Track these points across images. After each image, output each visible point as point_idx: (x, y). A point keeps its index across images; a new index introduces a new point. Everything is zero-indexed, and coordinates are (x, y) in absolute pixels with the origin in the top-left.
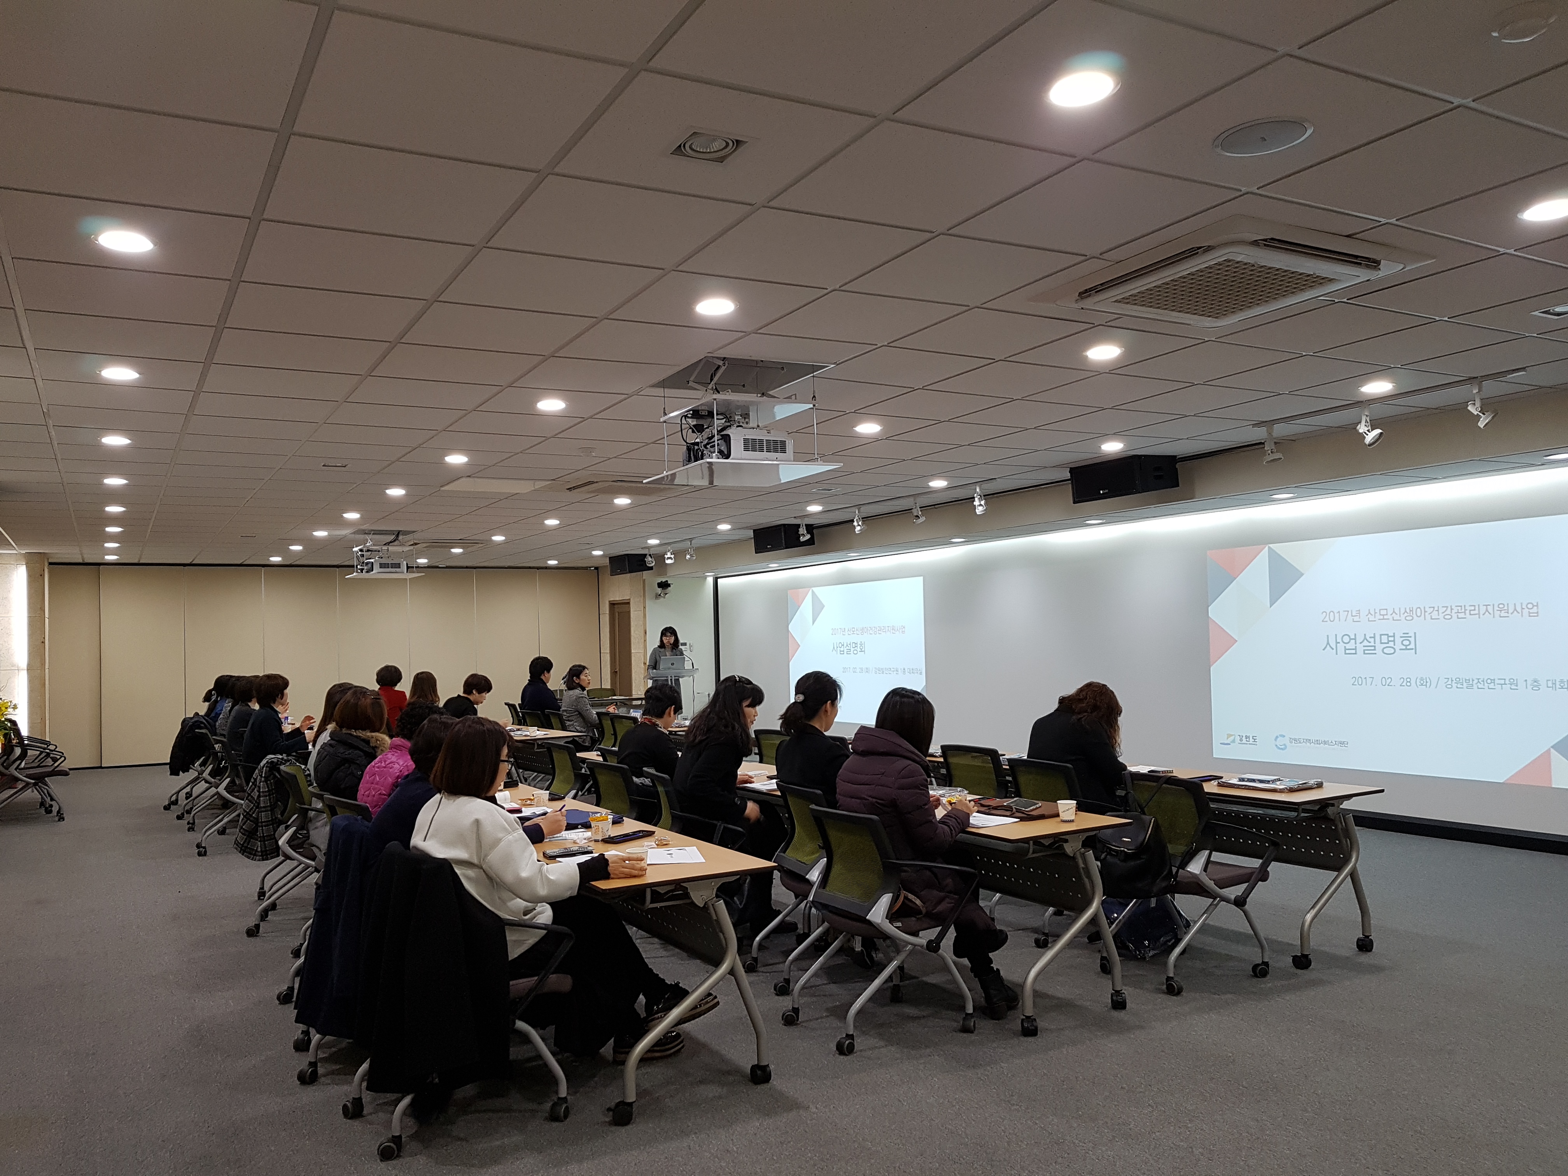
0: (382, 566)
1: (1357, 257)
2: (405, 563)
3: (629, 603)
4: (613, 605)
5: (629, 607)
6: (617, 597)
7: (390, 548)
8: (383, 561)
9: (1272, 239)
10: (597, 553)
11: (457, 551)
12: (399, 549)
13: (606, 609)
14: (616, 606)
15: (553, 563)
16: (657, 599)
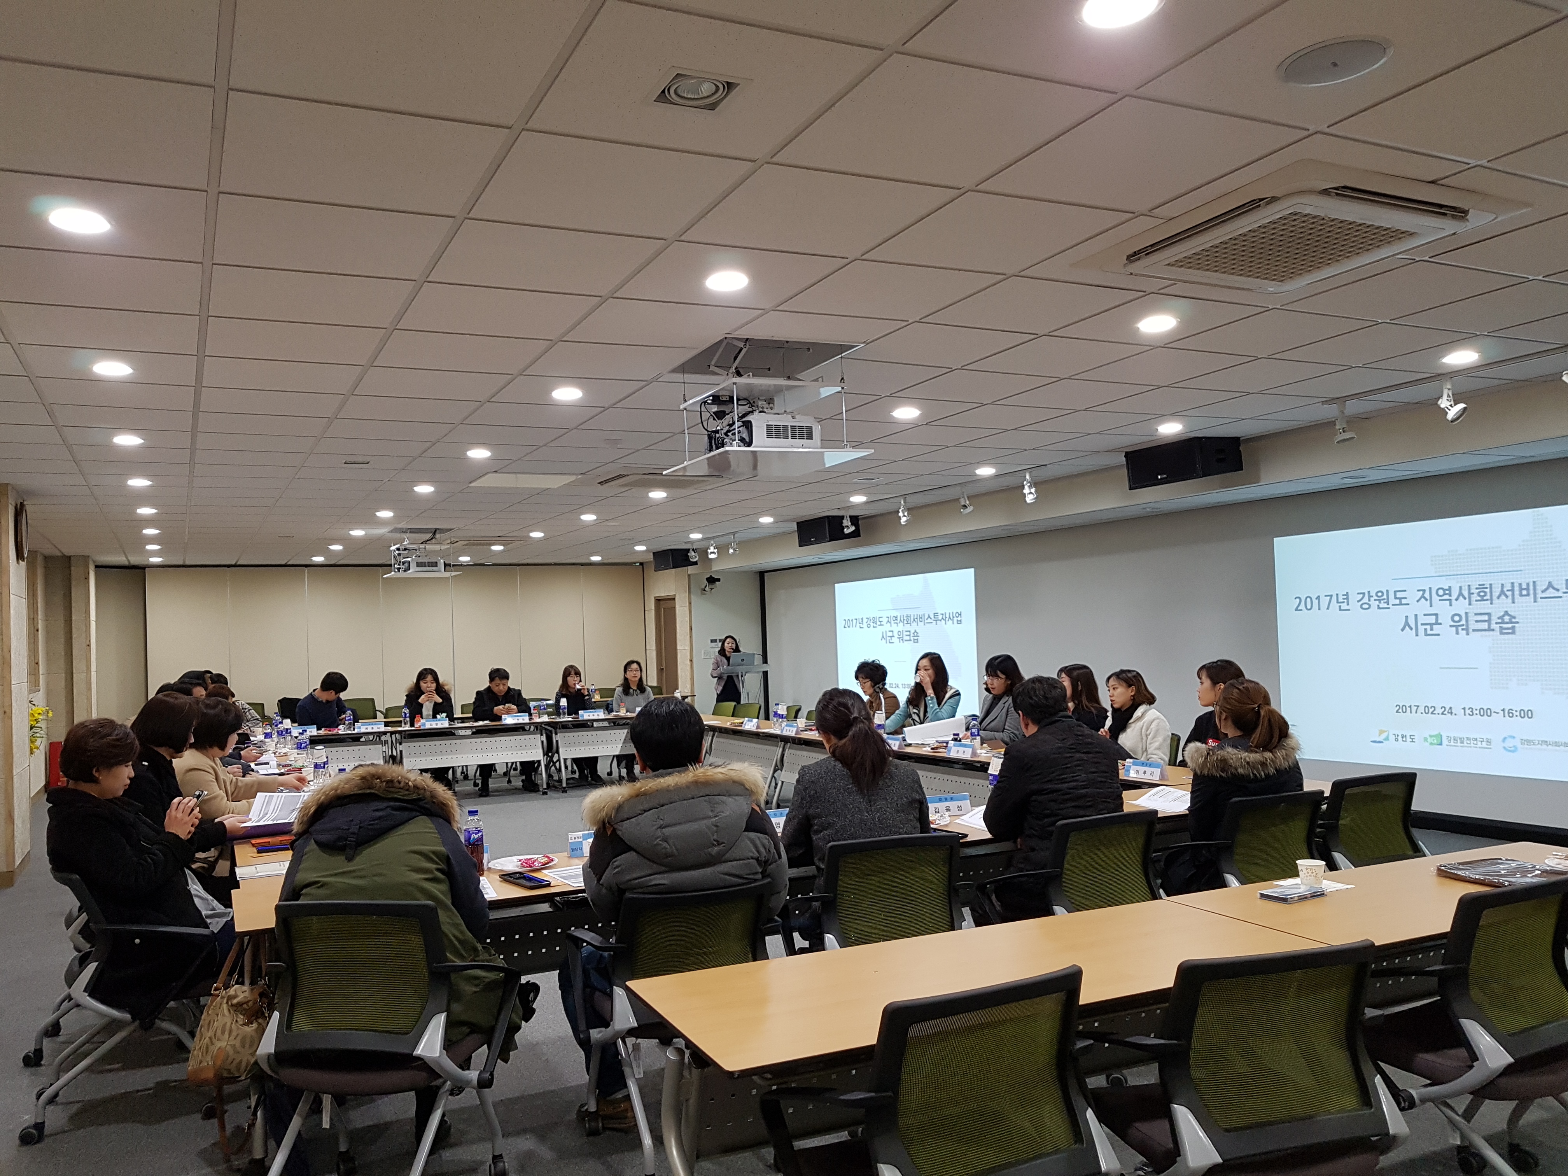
0: (419, 565)
1: (1441, 206)
2: (442, 561)
3: (674, 599)
4: (658, 600)
5: (675, 603)
6: (663, 593)
7: (428, 547)
8: (420, 560)
9: (1345, 187)
10: (640, 548)
11: (497, 548)
12: (437, 547)
13: (651, 605)
14: (661, 602)
15: (596, 559)
16: (702, 594)
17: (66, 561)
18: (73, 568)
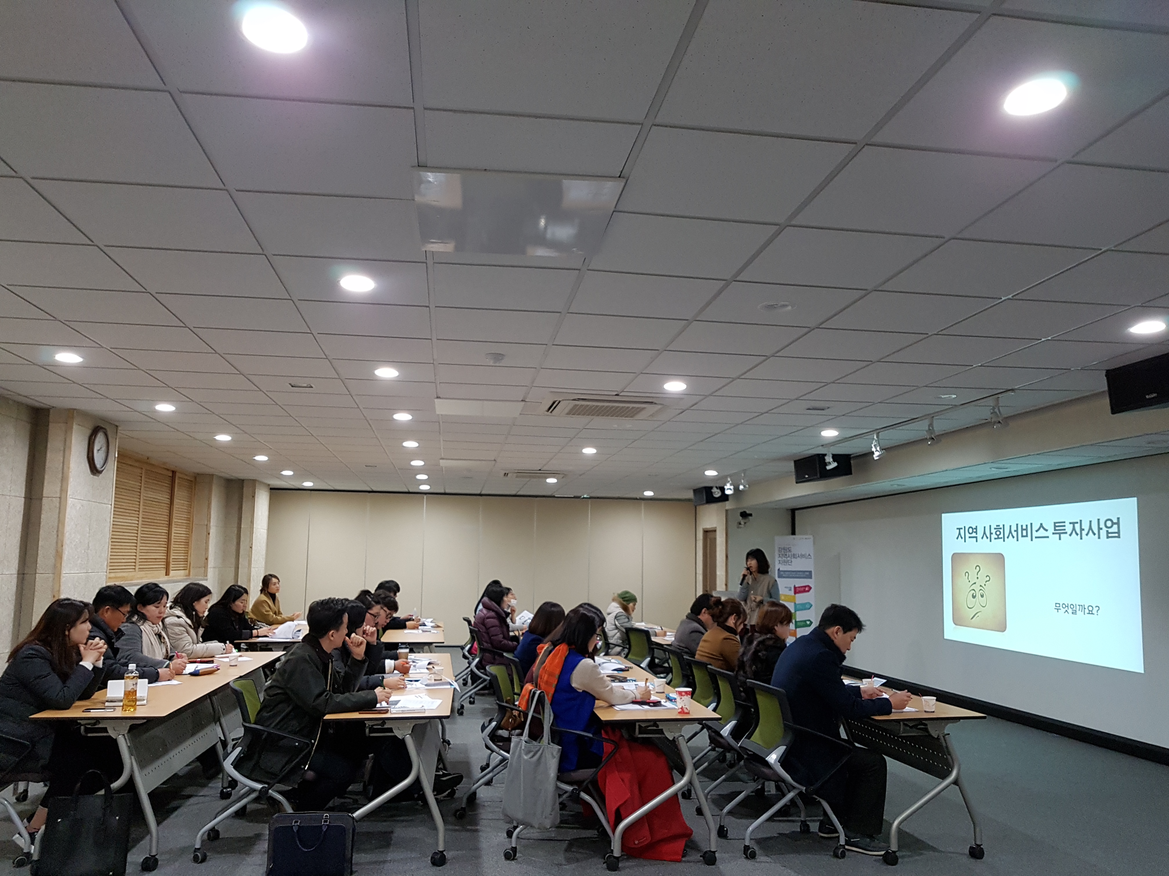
3: (715, 531)
4: (706, 532)
5: (716, 535)
6: (708, 526)
11: (552, 481)
13: (700, 535)
14: (708, 534)
15: (649, 494)
16: (738, 527)
17: (241, 483)
18: (244, 489)
